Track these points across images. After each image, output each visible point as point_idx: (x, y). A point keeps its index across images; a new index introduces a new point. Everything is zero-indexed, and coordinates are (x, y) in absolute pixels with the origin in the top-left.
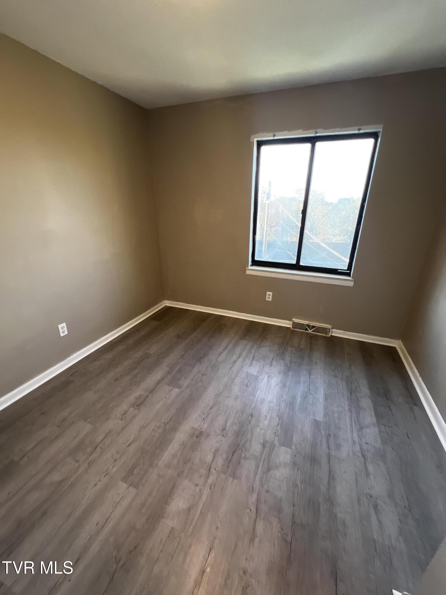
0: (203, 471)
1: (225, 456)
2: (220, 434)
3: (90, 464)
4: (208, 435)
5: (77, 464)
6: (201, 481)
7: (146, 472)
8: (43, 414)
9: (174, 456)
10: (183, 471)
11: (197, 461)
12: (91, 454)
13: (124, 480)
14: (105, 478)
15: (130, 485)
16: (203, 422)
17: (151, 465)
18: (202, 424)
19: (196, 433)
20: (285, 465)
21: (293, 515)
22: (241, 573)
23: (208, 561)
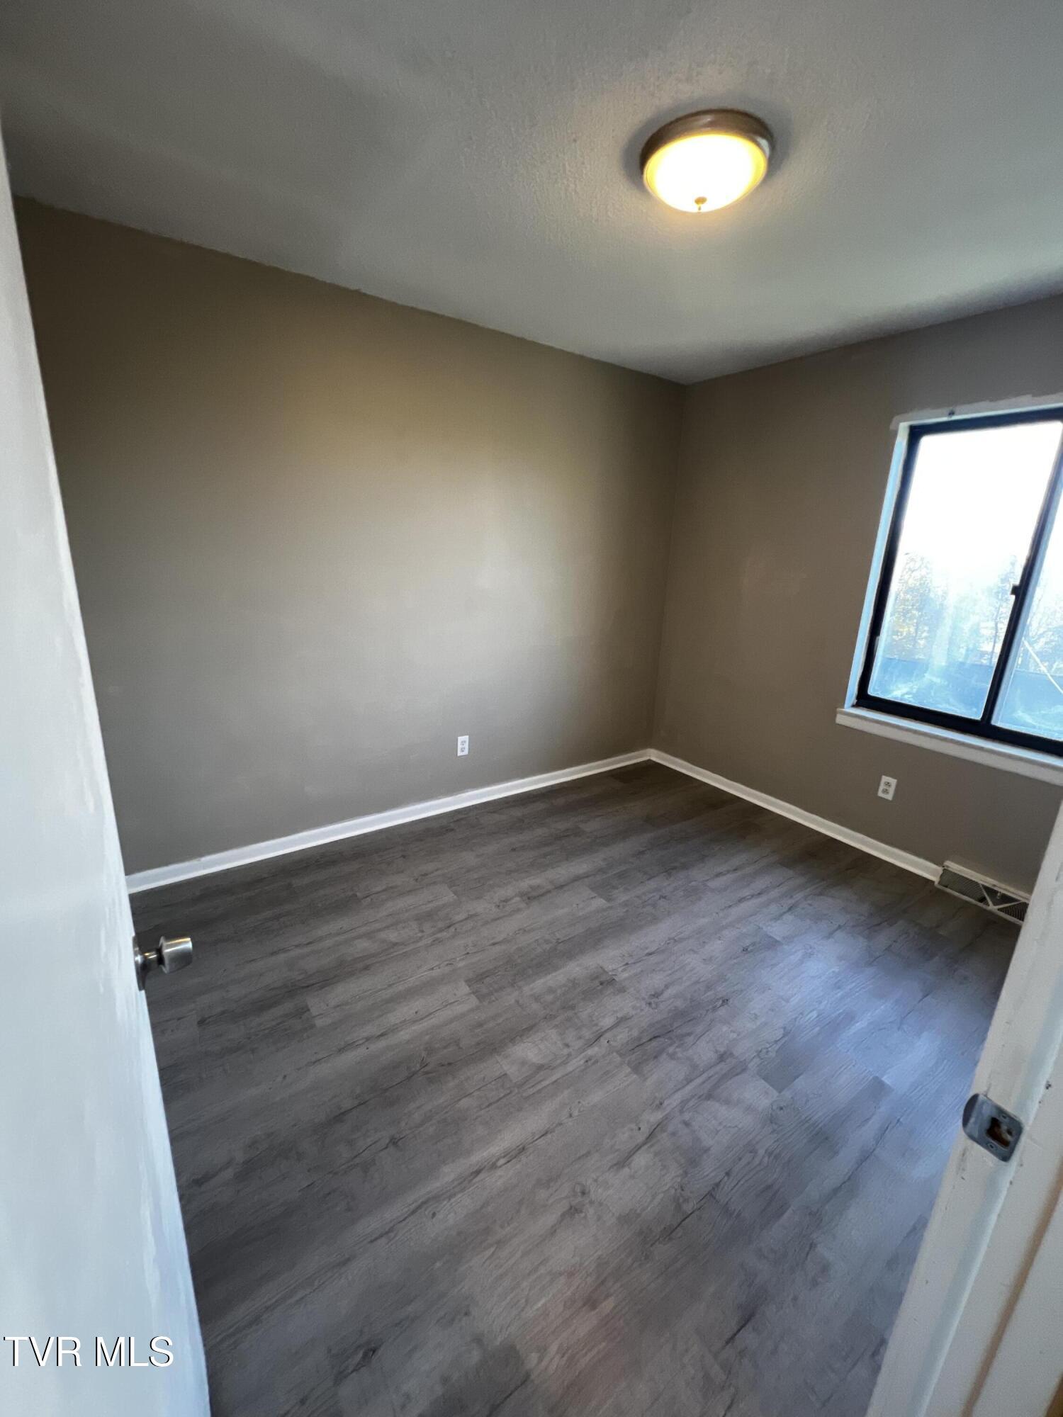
0: (587, 1034)
1: (635, 1033)
2: (644, 999)
3: (437, 941)
4: (622, 990)
5: (420, 935)
6: (577, 1044)
7: (502, 988)
8: (404, 857)
9: (551, 990)
10: (555, 1017)
11: (584, 1015)
12: (441, 930)
13: (469, 982)
14: (446, 968)
15: (473, 993)
16: (623, 968)
17: (512, 984)
18: (620, 970)
19: (603, 978)
20: (749, 1109)
21: (717, 1185)
22: (578, 1189)
23: (536, 1142)
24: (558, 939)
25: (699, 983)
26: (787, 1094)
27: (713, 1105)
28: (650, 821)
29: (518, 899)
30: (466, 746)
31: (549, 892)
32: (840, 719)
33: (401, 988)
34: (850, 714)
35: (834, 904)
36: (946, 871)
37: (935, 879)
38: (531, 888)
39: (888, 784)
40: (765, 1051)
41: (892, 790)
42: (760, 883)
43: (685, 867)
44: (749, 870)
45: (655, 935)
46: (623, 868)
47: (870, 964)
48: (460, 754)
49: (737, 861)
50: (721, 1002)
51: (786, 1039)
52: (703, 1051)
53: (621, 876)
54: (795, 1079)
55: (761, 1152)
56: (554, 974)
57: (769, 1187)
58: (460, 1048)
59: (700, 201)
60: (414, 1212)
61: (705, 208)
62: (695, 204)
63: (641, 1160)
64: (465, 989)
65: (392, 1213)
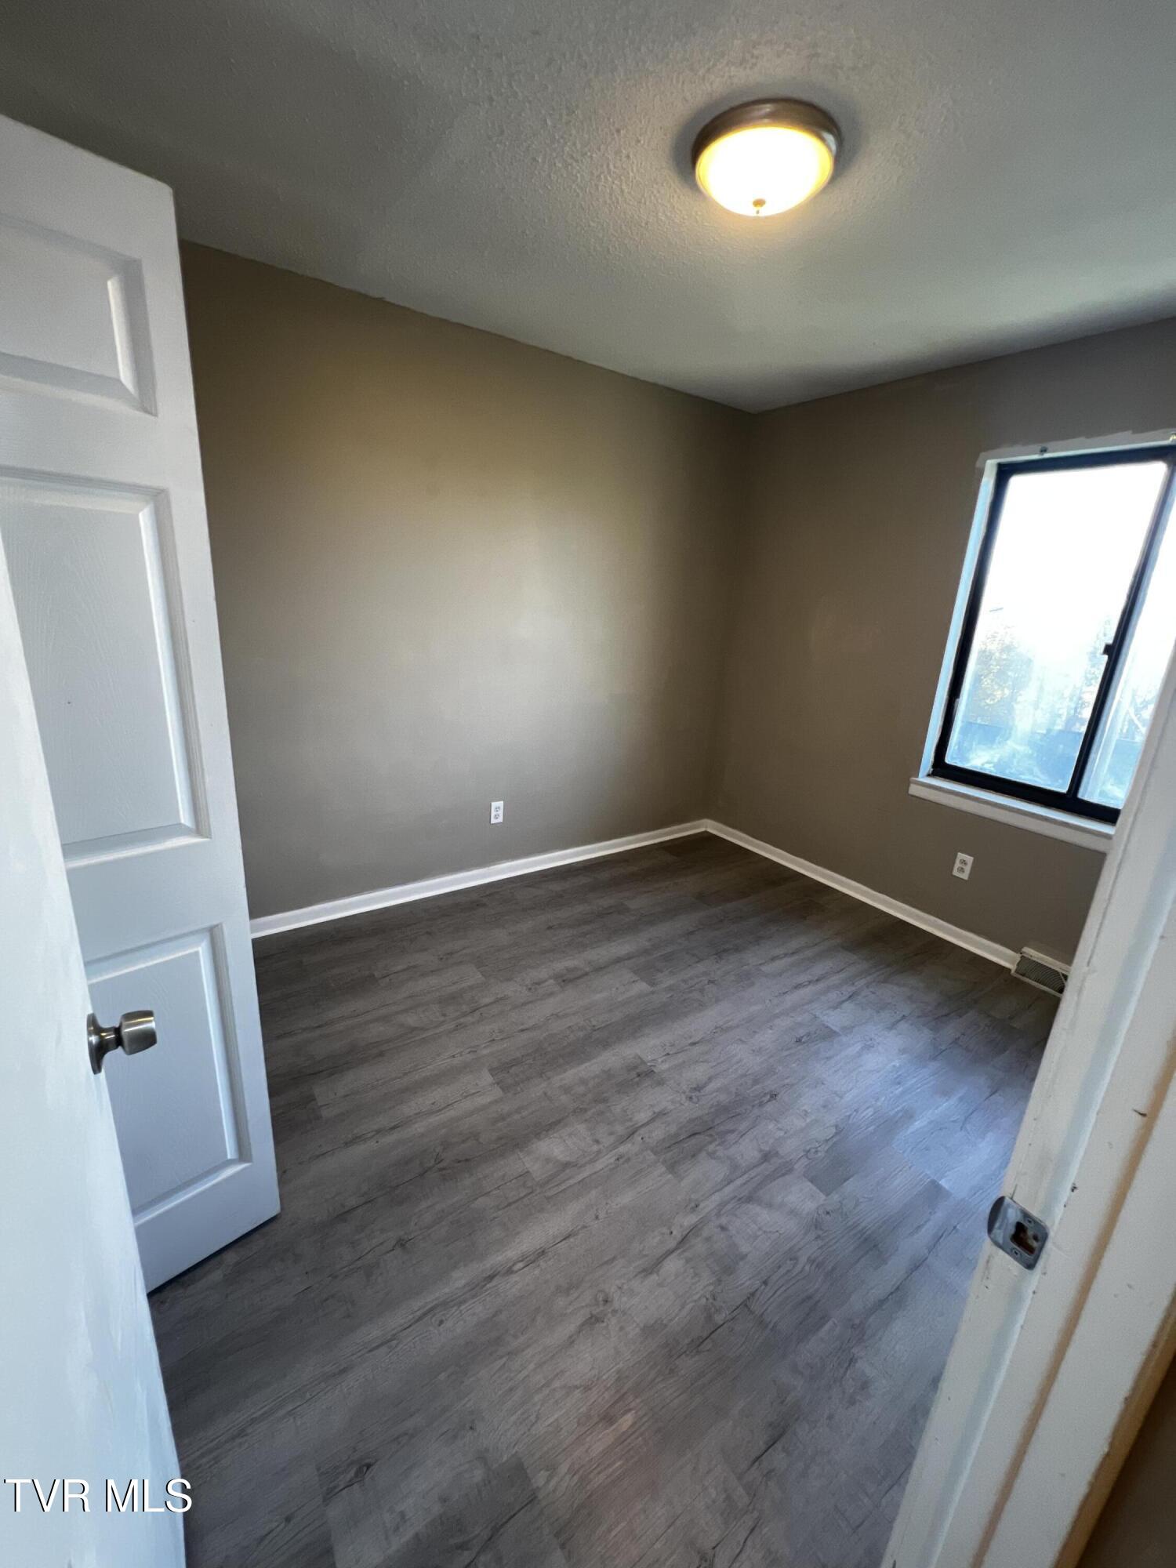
0: (620, 1129)
1: (673, 1129)
2: (684, 1093)
3: (459, 1027)
4: (661, 1083)
5: (442, 1019)
6: (608, 1141)
7: (528, 1079)
8: (428, 933)
9: (583, 1082)
10: (586, 1110)
11: (617, 1109)
12: (465, 1015)
13: (493, 1071)
14: (468, 1055)
15: (498, 1084)
16: (662, 1059)
17: (541, 1074)
18: (660, 1060)
19: (642, 1068)
20: (793, 1213)
21: (753, 1294)
22: (601, 1298)
23: (557, 1245)
24: (594, 1026)
25: (746, 1076)
26: (835, 1197)
27: (754, 1209)
28: (703, 899)
29: (552, 981)
30: (501, 813)
31: (586, 974)
32: (914, 790)
33: (417, 1077)
34: (925, 783)
35: (898, 992)
36: (1024, 959)
37: (1012, 967)
38: (567, 970)
39: (964, 862)
40: (813, 1150)
41: (968, 869)
42: (819, 969)
43: (737, 949)
44: (809, 953)
45: (701, 1023)
46: (669, 949)
47: (934, 1058)
48: (493, 821)
49: (794, 944)
50: (768, 1097)
51: (838, 1137)
52: (746, 1149)
53: (668, 958)
54: (845, 1181)
55: (803, 1259)
56: (587, 1064)
57: (809, 1298)
58: (480, 1143)
59: (759, 203)
60: (420, 1319)
61: (765, 211)
62: (752, 206)
63: (672, 1265)
64: (487, 1078)
65: (395, 1320)
